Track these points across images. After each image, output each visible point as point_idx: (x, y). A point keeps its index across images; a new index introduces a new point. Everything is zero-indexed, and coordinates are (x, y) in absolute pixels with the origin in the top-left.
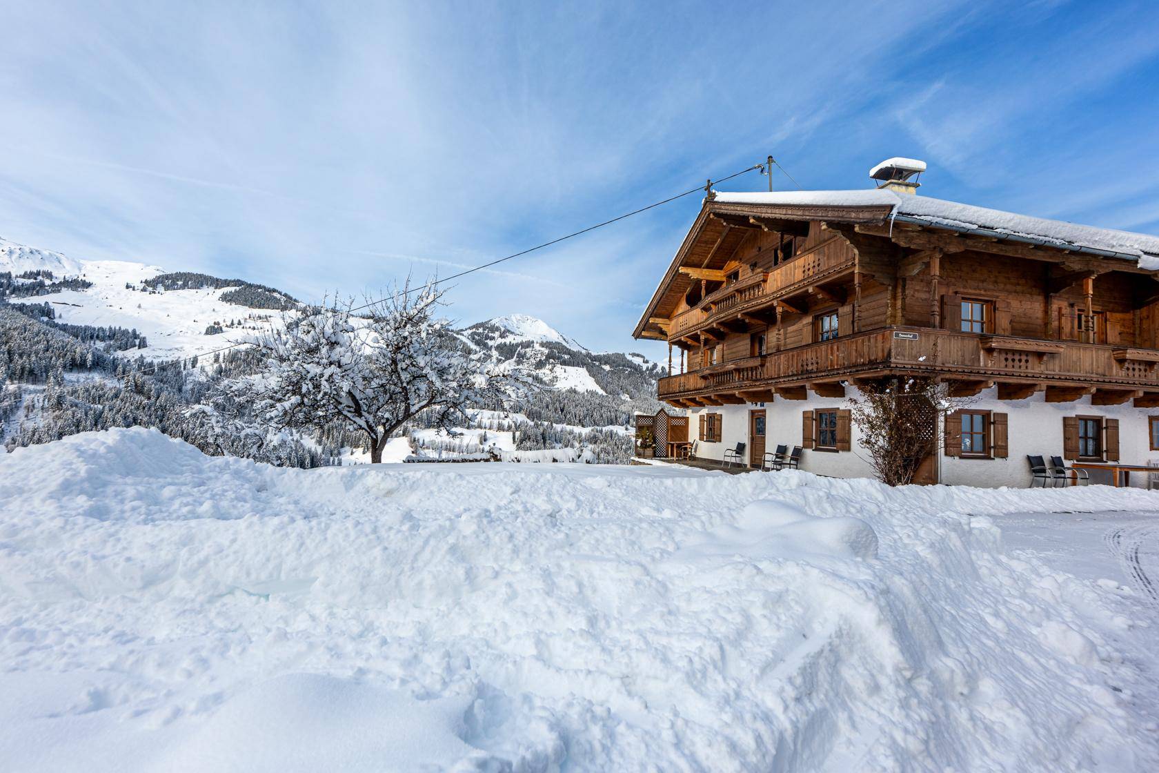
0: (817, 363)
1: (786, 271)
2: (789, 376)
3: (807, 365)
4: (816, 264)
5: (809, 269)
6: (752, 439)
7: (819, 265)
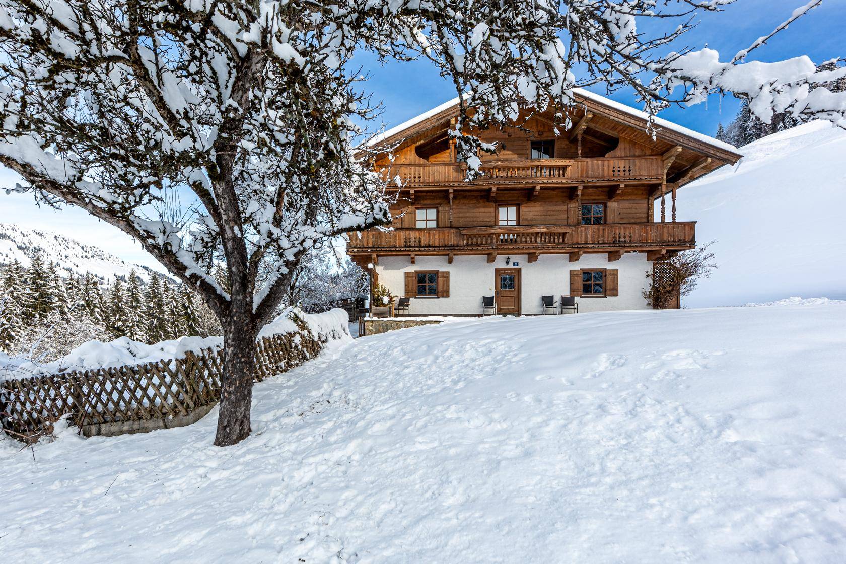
0: (630, 237)
1: (593, 165)
2: (599, 243)
3: (620, 237)
4: (627, 169)
5: (619, 171)
6: (497, 293)
7: (630, 171)
